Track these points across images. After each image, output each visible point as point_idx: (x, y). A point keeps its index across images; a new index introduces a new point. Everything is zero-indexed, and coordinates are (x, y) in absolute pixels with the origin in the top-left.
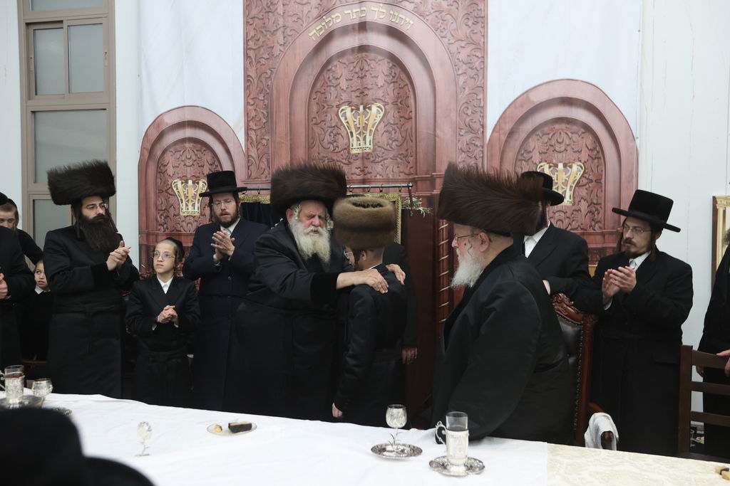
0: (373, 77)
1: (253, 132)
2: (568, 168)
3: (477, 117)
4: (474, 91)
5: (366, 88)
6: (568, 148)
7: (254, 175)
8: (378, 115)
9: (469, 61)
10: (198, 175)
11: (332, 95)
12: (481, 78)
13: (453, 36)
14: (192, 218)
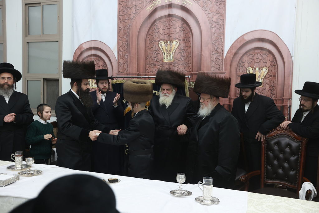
0: (174, 28)
1: (121, 52)
2: (261, 70)
3: (220, 47)
4: (219, 35)
5: (171, 33)
6: (261, 61)
7: (121, 71)
8: (176, 45)
9: (217, 21)
11: (156, 36)
12: (222, 29)
13: (210, 10)
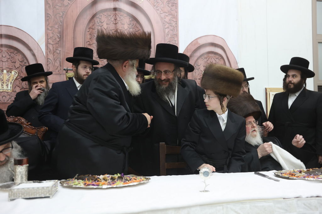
1: (51, 45)
4: (173, 36)
9: (170, 22)
10: (11, 67)
12: (176, 31)
13: (162, 10)
14: (6, 93)
